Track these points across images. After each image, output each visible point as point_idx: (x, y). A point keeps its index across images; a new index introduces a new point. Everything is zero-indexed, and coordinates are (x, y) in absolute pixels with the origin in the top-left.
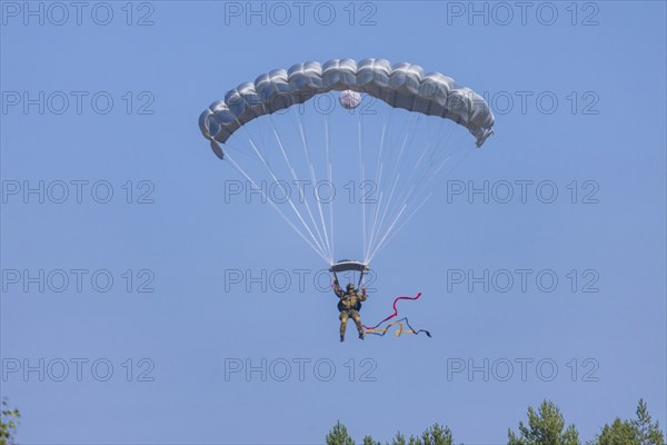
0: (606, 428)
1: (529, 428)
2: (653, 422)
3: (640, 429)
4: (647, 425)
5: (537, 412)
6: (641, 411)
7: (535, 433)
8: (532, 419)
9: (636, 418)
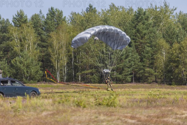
0: (33, 15)
1: (17, 15)
2: (43, 14)
3: (40, 15)
4: (42, 15)
5: (19, 12)
6: (40, 12)
7: (18, 16)
8: (18, 13)
9: (39, 13)
